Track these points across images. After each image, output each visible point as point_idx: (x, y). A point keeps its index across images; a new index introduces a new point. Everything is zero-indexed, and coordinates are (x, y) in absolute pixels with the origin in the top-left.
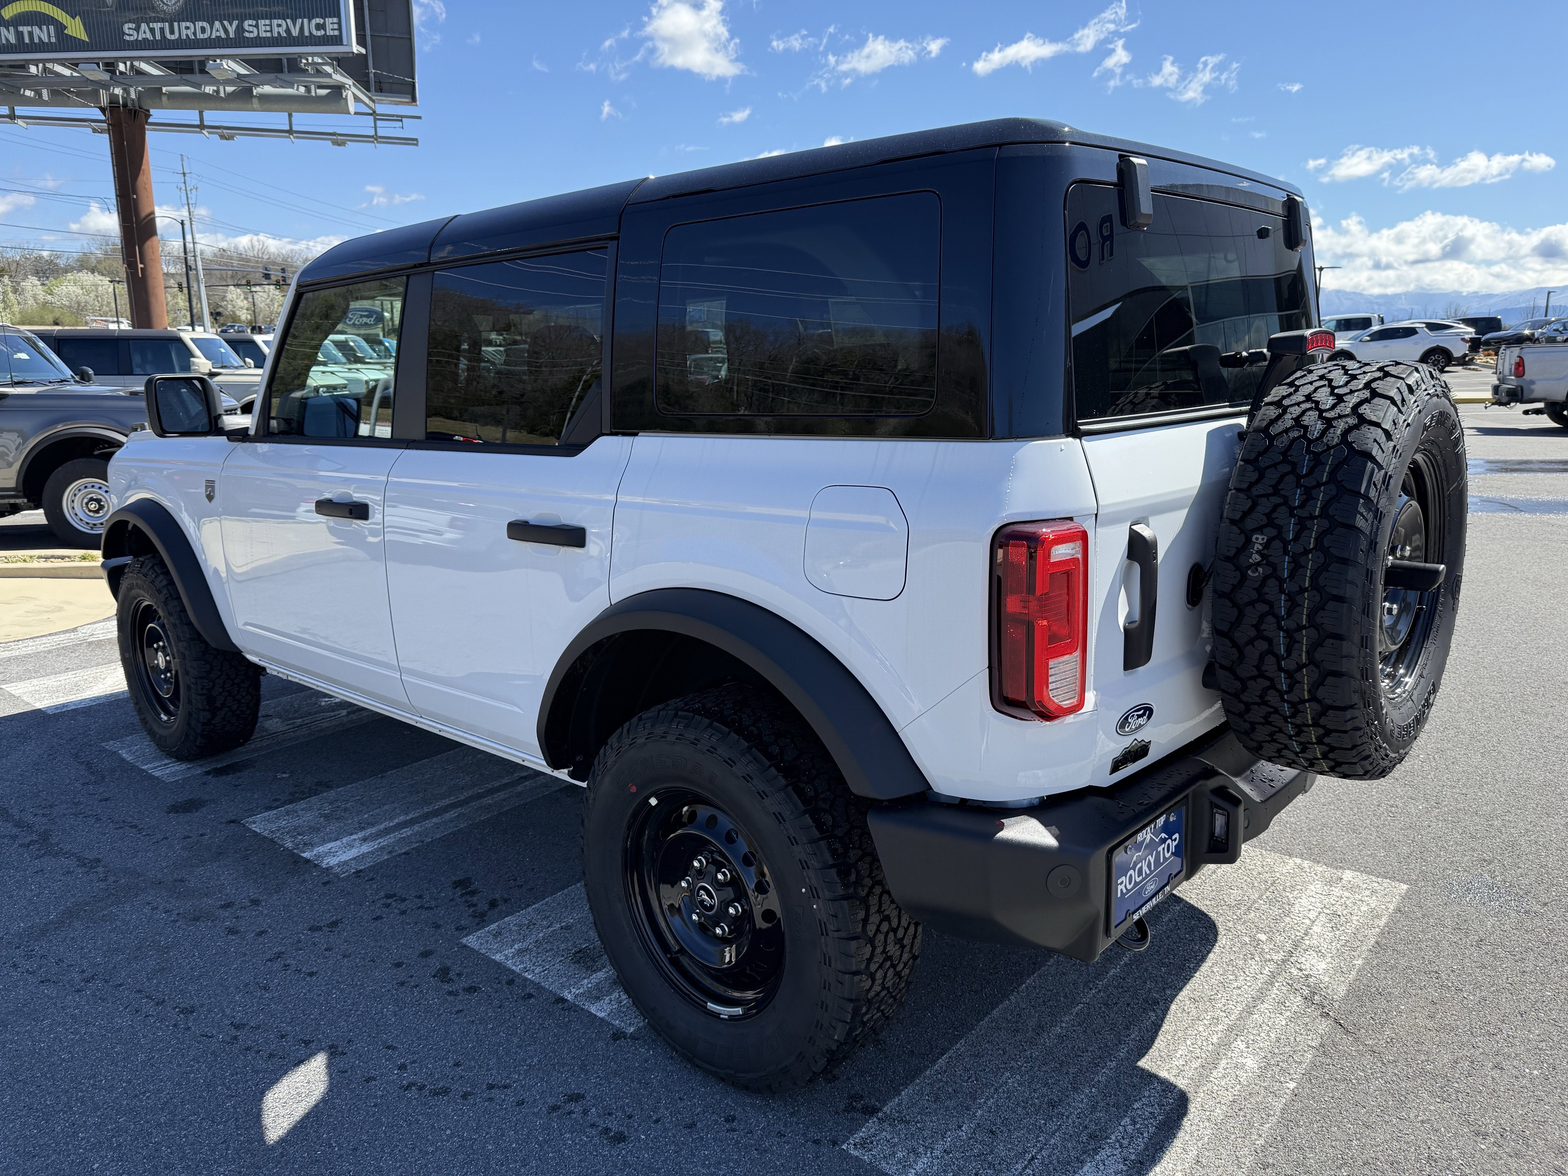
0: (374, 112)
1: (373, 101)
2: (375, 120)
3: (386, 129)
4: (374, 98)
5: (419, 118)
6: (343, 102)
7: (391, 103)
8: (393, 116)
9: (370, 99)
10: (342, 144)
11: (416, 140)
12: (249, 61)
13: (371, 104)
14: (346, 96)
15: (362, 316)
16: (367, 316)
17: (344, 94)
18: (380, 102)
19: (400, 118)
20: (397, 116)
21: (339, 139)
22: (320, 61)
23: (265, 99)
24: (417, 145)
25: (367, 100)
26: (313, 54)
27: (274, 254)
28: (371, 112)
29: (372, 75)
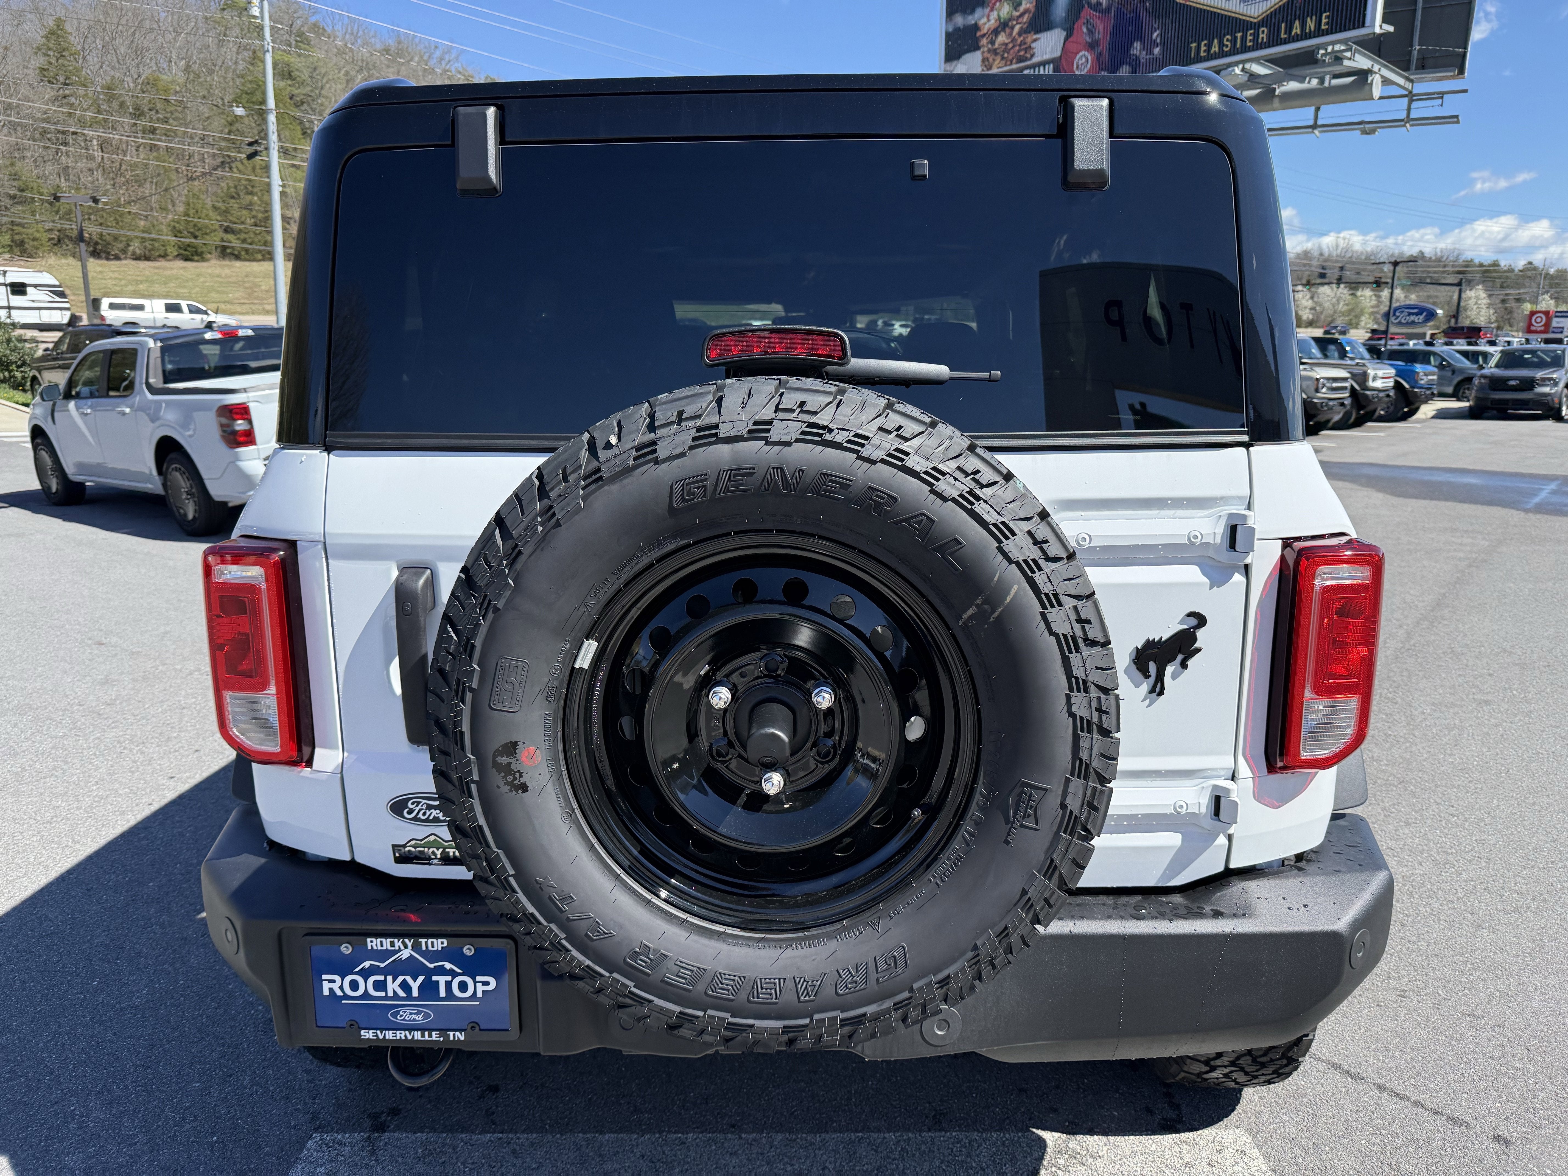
0: (1411, 92)
1: (1412, 81)
2: (1411, 101)
3: (1420, 110)
4: (1412, 77)
5: (1466, 91)
6: (1367, 87)
7: (1433, 79)
8: (1433, 94)
9: (1407, 79)
10: (1372, 132)
11: (1457, 117)
12: (1273, 61)
13: (1408, 85)
14: (1372, 81)
15: (1410, 314)
16: (1417, 314)
17: (1370, 79)
18: (1420, 80)
19: (1441, 95)
20: (1438, 93)
21: (1368, 128)
22: (1343, 48)
23: (1288, 97)
24: (1458, 122)
25: (1401, 81)
26: (1333, 43)
27: (1357, 252)
28: (1407, 93)
29: (1415, 53)
